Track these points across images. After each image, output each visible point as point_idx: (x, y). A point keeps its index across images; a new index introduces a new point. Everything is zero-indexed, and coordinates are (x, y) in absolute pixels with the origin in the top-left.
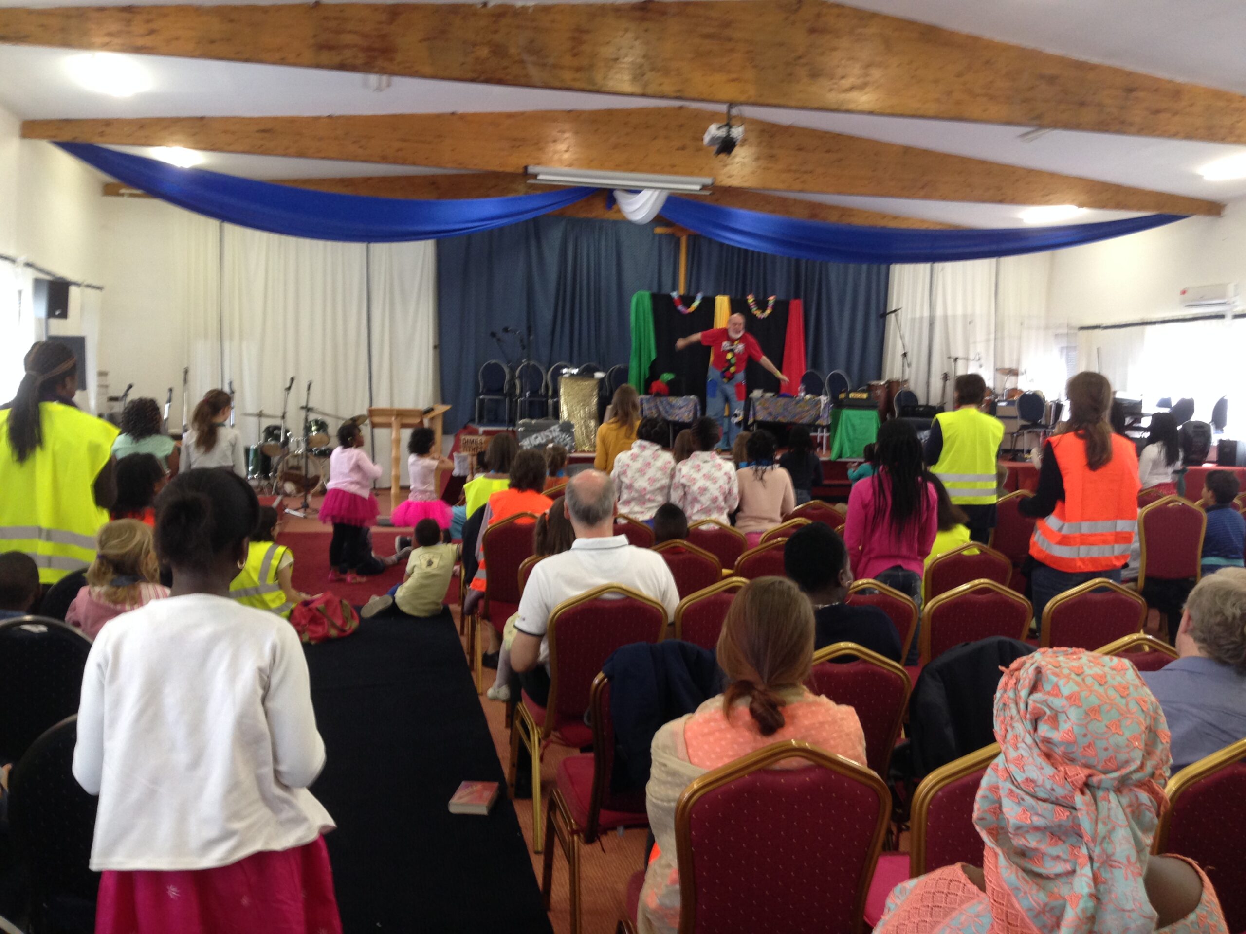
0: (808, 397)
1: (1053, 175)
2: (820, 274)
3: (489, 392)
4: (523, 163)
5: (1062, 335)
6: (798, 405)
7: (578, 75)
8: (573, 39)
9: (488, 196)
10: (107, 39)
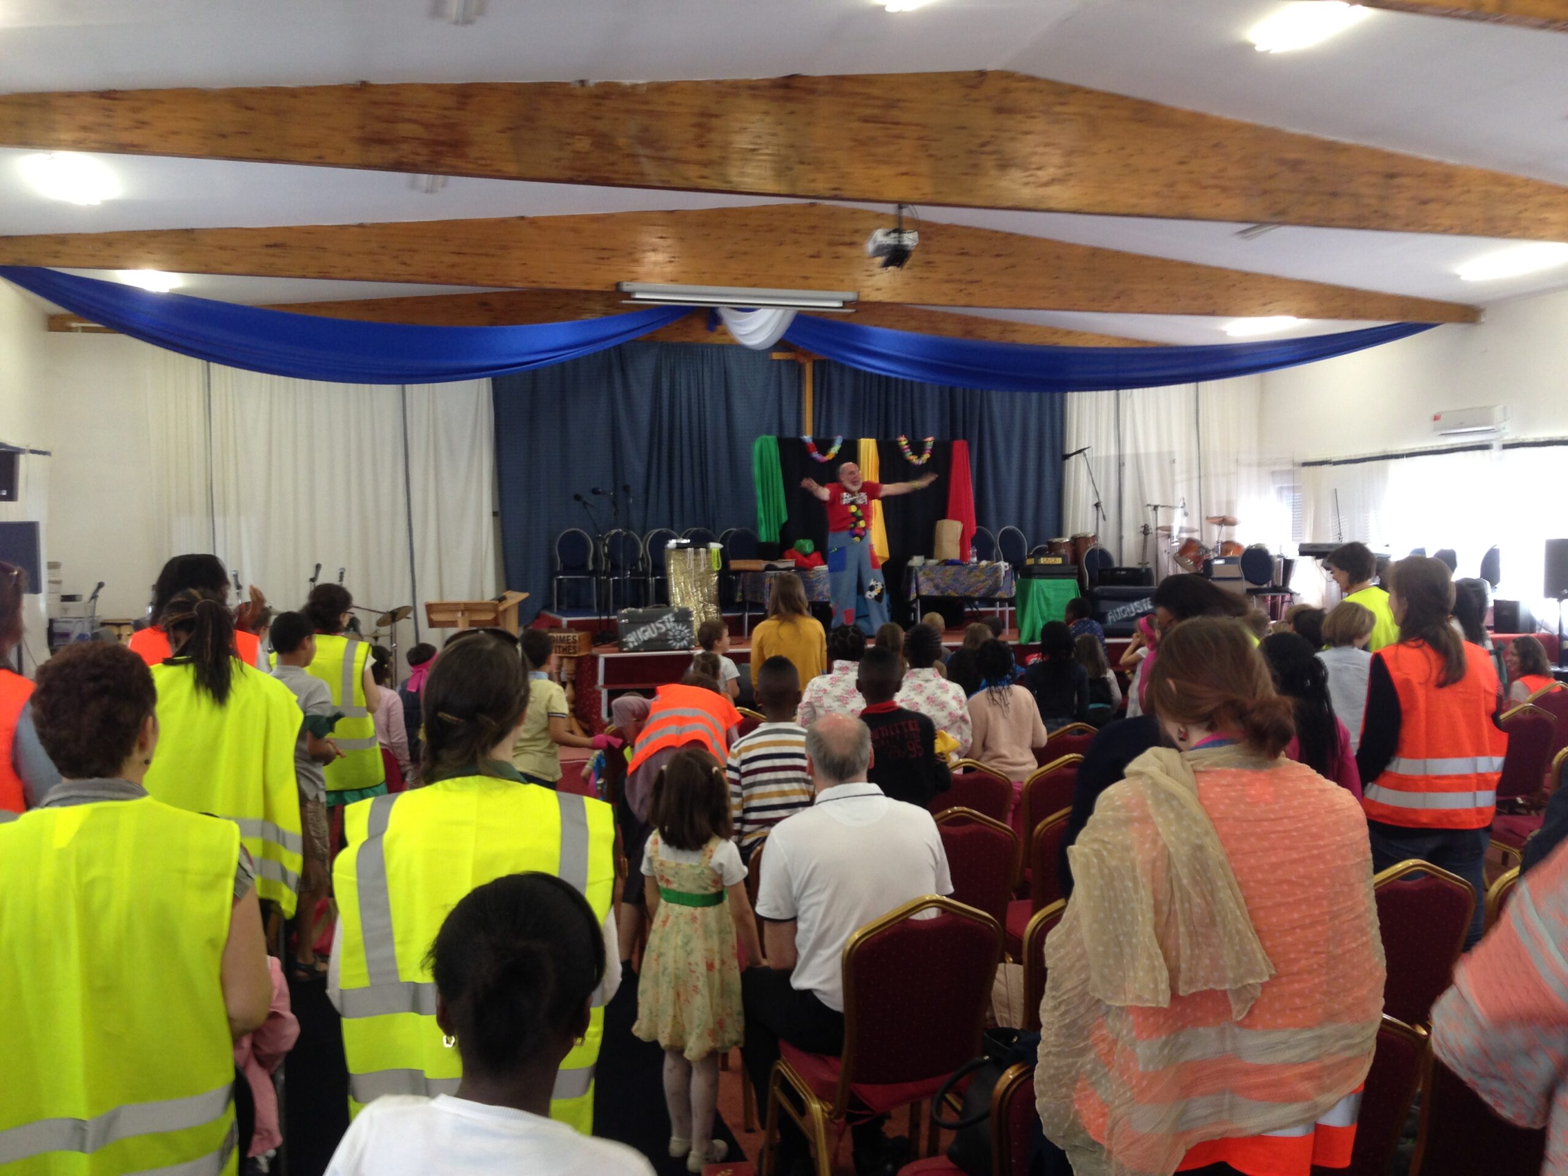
0: (984, 563)
1: (1273, 279)
2: (981, 407)
3: (567, 570)
4: (615, 278)
5: (1282, 473)
6: (973, 574)
7: (706, 172)
8: (699, 125)
9: (554, 319)
10: (81, 135)
